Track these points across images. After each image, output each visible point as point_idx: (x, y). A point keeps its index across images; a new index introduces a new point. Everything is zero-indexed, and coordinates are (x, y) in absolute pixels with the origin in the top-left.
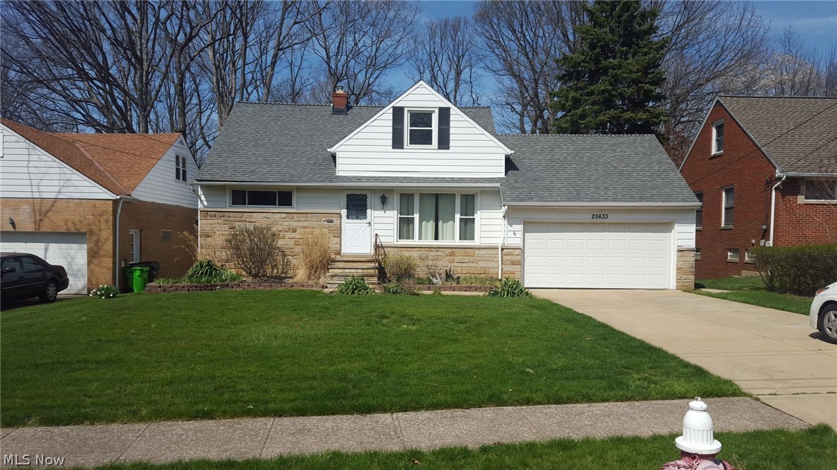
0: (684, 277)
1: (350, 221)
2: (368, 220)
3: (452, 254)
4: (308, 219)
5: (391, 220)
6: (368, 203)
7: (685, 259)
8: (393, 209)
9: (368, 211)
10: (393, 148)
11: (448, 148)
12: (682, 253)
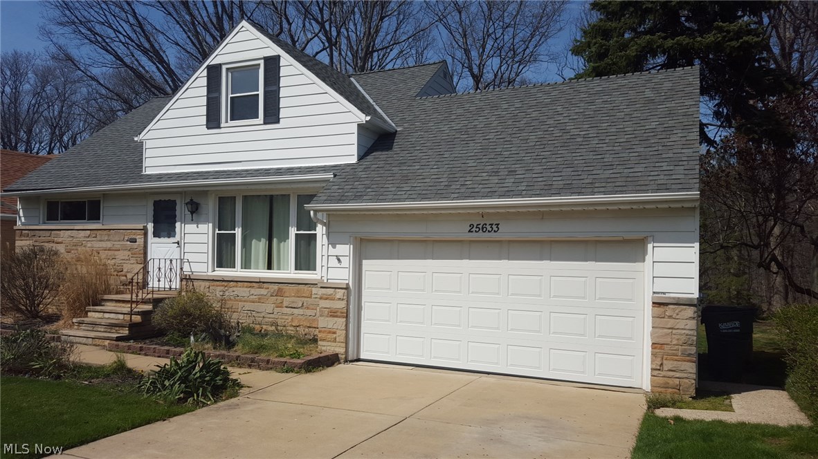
0: (668, 365)
1: (157, 239)
2: (177, 238)
3: (279, 293)
4: (111, 238)
5: (204, 238)
6: (178, 213)
7: (671, 323)
8: (206, 221)
9: (178, 225)
10: (208, 128)
11: (278, 121)
12: (661, 309)
